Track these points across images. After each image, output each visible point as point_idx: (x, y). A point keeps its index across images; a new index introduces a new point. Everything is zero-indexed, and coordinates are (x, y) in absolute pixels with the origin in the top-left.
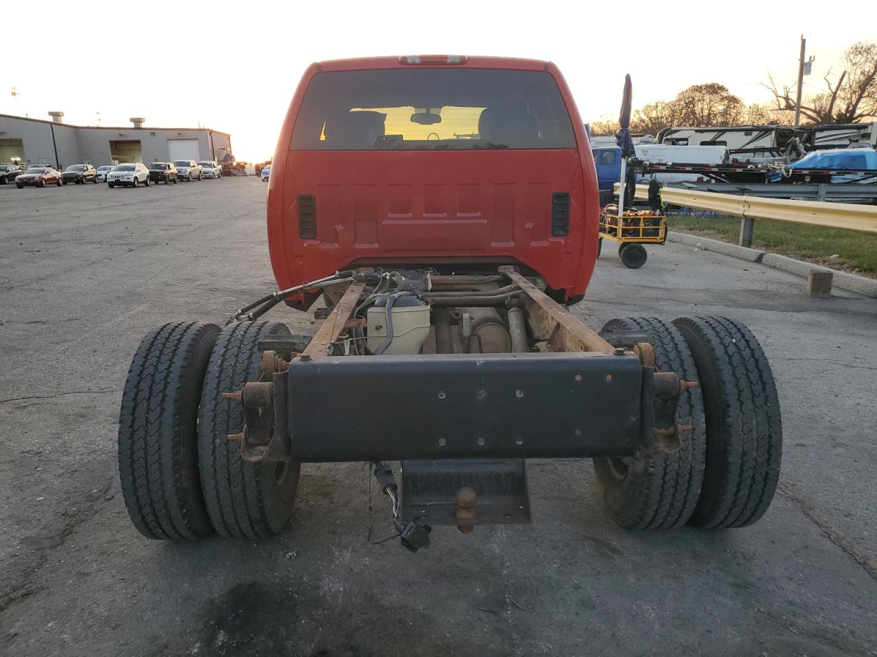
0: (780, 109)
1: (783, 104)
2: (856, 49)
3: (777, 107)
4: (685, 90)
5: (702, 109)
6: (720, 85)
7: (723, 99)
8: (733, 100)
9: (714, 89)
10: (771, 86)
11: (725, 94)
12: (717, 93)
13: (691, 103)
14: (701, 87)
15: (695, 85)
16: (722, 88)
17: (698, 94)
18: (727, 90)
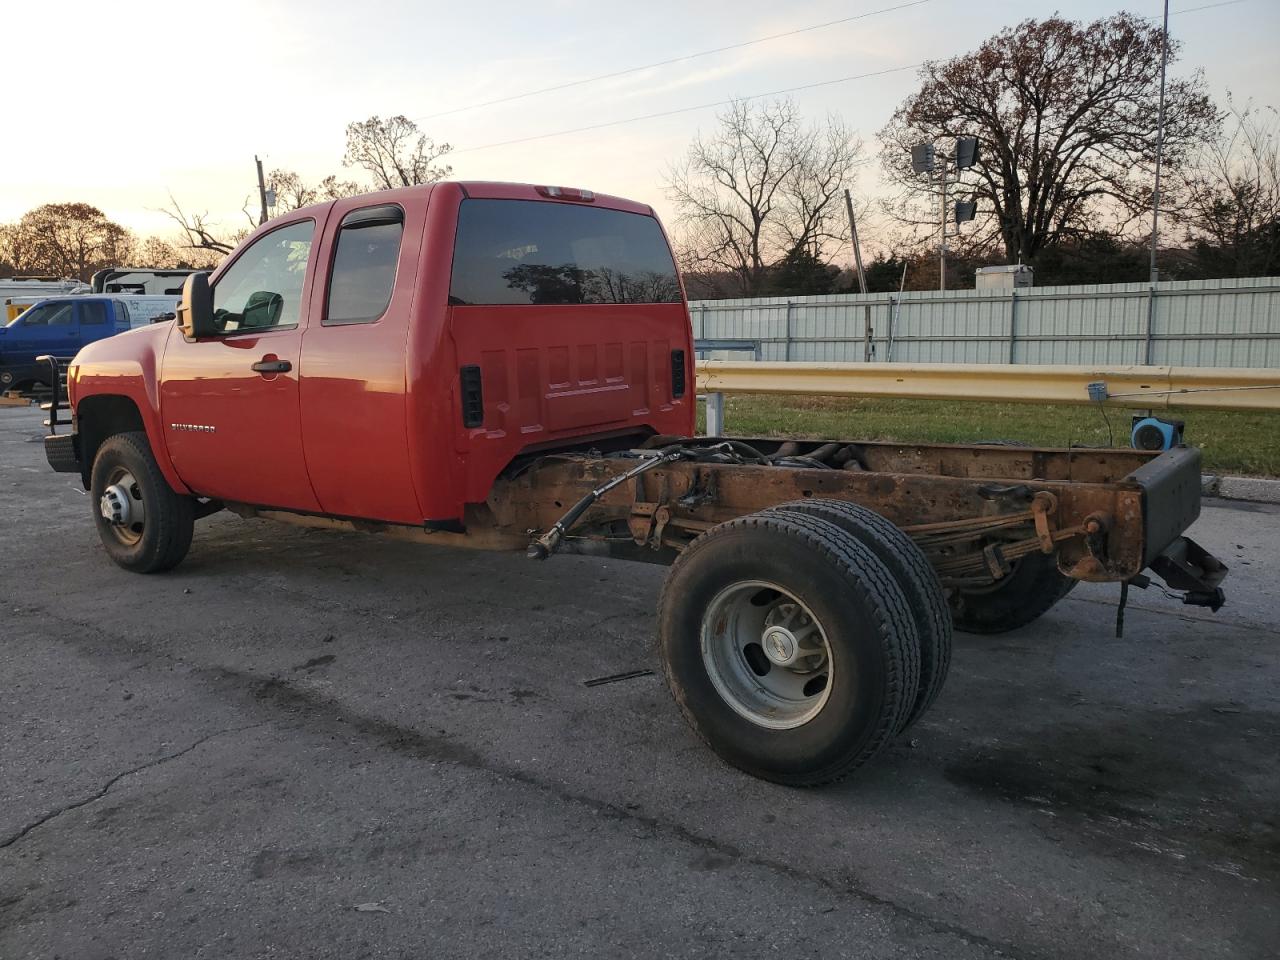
0: (194, 246)
1: (198, 240)
2: (275, 176)
3: (189, 244)
4: (35, 210)
5: (68, 240)
6: (92, 207)
7: (99, 227)
8: (115, 231)
9: (82, 212)
10: (177, 214)
11: (101, 221)
12: (88, 218)
13: (47, 228)
14: (60, 207)
15: (52, 204)
16: (95, 212)
17: (56, 217)
18: (103, 215)
